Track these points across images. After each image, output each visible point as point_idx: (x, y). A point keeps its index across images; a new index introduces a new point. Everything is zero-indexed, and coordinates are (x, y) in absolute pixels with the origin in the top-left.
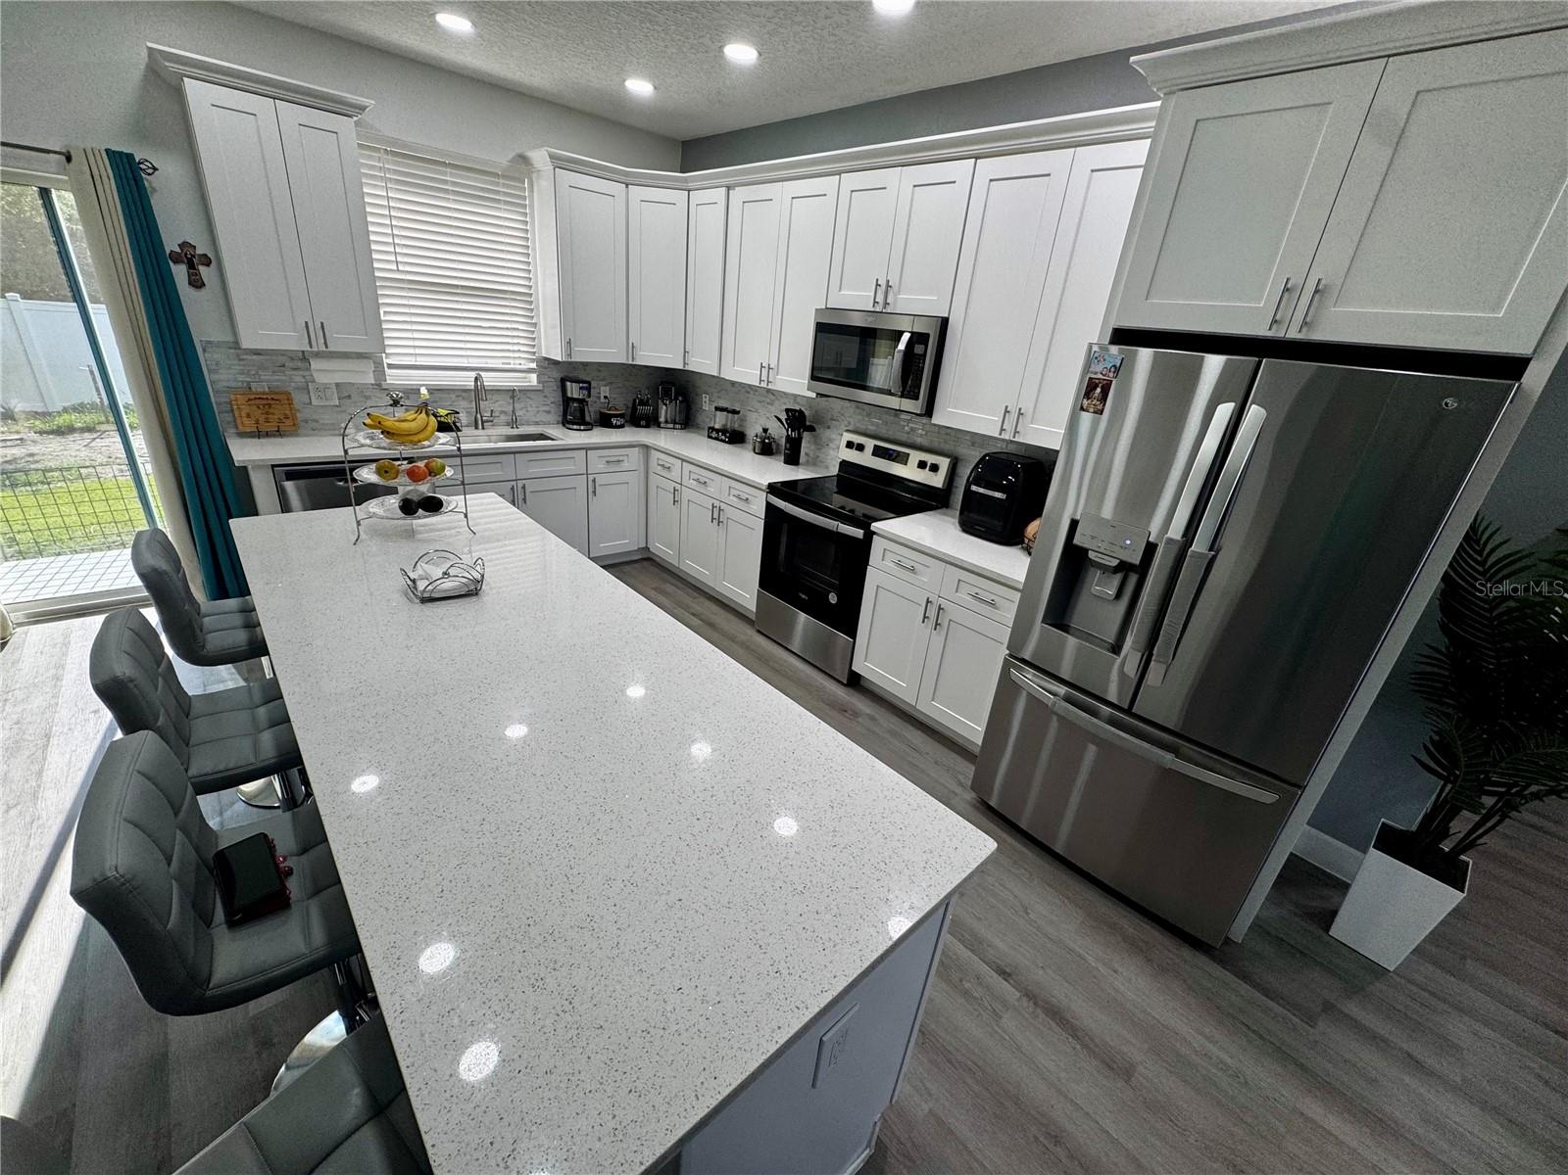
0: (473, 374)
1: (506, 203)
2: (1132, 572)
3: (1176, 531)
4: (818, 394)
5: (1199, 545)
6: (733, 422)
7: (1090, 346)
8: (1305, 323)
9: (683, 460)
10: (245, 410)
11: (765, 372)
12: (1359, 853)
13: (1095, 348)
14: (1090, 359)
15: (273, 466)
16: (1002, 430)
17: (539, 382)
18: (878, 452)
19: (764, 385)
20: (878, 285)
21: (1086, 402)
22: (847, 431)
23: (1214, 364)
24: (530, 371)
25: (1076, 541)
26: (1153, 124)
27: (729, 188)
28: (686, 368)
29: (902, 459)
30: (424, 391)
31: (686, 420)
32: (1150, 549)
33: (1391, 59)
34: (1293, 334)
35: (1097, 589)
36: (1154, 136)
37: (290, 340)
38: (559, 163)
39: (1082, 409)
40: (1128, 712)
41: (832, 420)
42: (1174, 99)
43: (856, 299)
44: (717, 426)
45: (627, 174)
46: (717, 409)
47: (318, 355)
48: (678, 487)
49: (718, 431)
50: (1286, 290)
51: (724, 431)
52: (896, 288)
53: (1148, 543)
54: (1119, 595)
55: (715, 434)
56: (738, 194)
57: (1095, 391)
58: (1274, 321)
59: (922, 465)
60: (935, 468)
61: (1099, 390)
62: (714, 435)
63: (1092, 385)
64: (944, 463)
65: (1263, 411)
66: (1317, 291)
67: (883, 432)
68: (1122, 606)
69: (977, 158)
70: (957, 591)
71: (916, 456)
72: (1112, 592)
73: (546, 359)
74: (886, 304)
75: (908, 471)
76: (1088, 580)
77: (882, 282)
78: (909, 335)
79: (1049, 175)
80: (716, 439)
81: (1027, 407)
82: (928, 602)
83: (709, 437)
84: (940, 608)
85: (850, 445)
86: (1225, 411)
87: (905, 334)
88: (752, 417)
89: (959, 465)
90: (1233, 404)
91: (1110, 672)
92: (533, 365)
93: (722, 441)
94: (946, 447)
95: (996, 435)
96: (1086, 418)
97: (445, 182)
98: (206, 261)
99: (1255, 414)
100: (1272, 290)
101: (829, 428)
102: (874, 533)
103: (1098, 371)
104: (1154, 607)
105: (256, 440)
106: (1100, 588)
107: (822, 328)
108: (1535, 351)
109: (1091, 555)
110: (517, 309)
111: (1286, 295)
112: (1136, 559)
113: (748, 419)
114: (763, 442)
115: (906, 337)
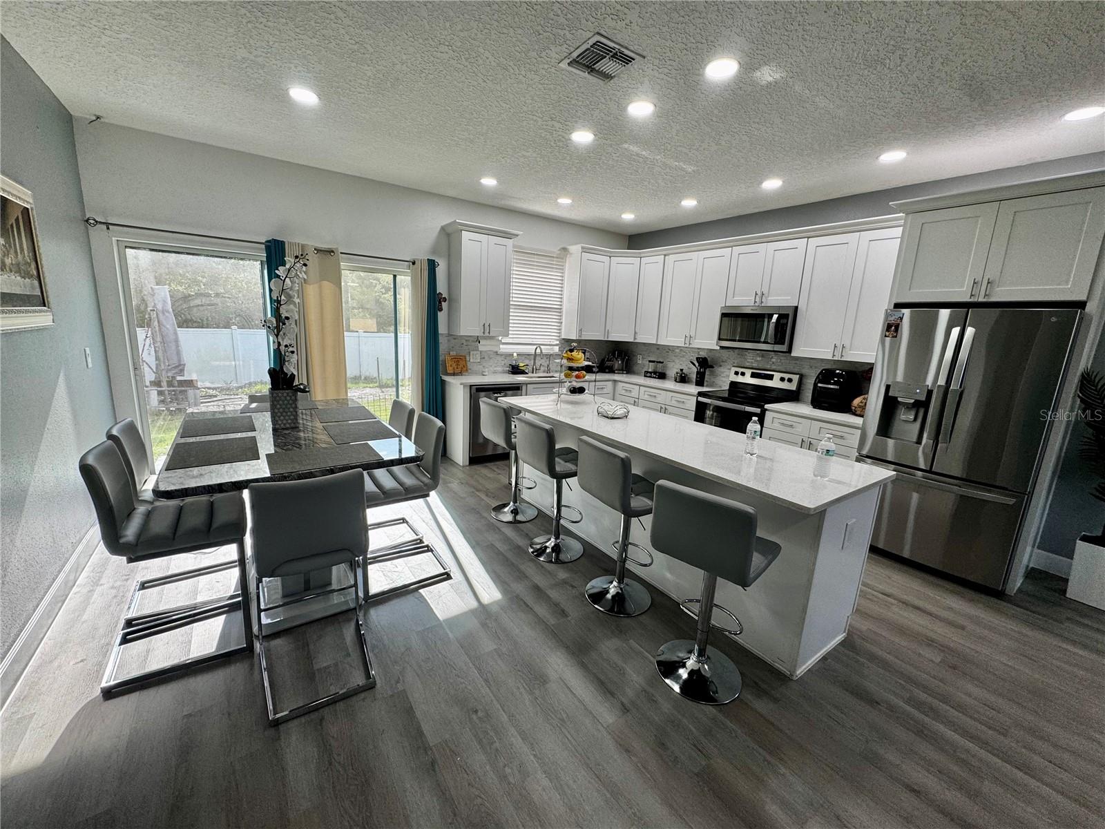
0: (535, 347)
1: (557, 268)
2: (921, 406)
3: (942, 381)
4: (720, 347)
5: (954, 386)
6: (660, 368)
7: (887, 310)
8: (986, 295)
9: (640, 386)
10: (450, 363)
11: (688, 339)
12: (1069, 560)
13: (889, 311)
14: (887, 315)
15: (471, 386)
16: (834, 355)
17: (559, 350)
18: (753, 375)
19: (687, 346)
20: (756, 294)
21: (887, 333)
22: (734, 366)
23: (944, 314)
24: (556, 345)
25: (890, 394)
26: (903, 221)
27: (665, 255)
28: (636, 341)
29: (770, 377)
30: (515, 355)
31: (628, 369)
32: (930, 393)
33: (1002, 202)
34: (981, 299)
35: (903, 417)
36: (904, 226)
37: (477, 331)
38: (584, 250)
39: (886, 336)
40: (930, 471)
41: (723, 362)
42: (910, 216)
43: (745, 302)
44: (650, 370)
45: (611, 252)
46: (650, 361)
47: (485, 338)
48: (636, 400)
49: (651, 373)
50: (975, 283)
51: (655, 373)
52: (766, 295)
53: (928, 390)
54: (915, 419)
55: (647, 374)
56: (671, 258)
57: (892, 328)
58: (972, 295)
59: (782, 379)
60: (790, 380)
61: (893, 328)
62: (649, 375)
63: (889, 327)
64: (796, 378)
65: (974, 329)
66: (988, 283)
67: (755, 365)
68: (918, 425)
69: (808, 238)
70: (819, 433)
71: (777, 376)
72: (912, 417)
73: (564, 339)
74: (762, 302)
75: (775, 383)
76: (898, 411)
77: (759, 293)
78: (777, 315)
79: (847, 243)
80: (650, 377)
81: (847, 344)
82: (803, 441)
83: (645, 376)
84: (810, 443)
85: (736, 373)
86: (956, 331)
87: (775, 315)
88: (670, 365)
89: (803, 378)
90: (959, 328)
91: (918, 452)
92: (558, 342)
93: (655, 378)
94: (796, 370)
95: (831, 358)
96: (888, 340)
97: (534, 261)
98: (445, 300)
99: (970, 331)
100: (968, 283)
101: (721, 366)
102: (766, 410)
103: (892, 319)
104: (936, 417)
105: (453, 377)
106: (904, 416)
107: (724, 315)
108: (1088, 298)
109: (899, 399)
110: (554, 316)
111: (975, 285)
112: (923, 398)
113: (668, 366)
114: (681, 376)
115: (775, 316)
